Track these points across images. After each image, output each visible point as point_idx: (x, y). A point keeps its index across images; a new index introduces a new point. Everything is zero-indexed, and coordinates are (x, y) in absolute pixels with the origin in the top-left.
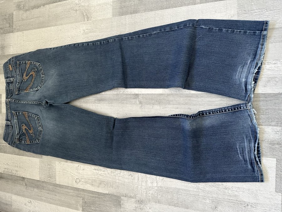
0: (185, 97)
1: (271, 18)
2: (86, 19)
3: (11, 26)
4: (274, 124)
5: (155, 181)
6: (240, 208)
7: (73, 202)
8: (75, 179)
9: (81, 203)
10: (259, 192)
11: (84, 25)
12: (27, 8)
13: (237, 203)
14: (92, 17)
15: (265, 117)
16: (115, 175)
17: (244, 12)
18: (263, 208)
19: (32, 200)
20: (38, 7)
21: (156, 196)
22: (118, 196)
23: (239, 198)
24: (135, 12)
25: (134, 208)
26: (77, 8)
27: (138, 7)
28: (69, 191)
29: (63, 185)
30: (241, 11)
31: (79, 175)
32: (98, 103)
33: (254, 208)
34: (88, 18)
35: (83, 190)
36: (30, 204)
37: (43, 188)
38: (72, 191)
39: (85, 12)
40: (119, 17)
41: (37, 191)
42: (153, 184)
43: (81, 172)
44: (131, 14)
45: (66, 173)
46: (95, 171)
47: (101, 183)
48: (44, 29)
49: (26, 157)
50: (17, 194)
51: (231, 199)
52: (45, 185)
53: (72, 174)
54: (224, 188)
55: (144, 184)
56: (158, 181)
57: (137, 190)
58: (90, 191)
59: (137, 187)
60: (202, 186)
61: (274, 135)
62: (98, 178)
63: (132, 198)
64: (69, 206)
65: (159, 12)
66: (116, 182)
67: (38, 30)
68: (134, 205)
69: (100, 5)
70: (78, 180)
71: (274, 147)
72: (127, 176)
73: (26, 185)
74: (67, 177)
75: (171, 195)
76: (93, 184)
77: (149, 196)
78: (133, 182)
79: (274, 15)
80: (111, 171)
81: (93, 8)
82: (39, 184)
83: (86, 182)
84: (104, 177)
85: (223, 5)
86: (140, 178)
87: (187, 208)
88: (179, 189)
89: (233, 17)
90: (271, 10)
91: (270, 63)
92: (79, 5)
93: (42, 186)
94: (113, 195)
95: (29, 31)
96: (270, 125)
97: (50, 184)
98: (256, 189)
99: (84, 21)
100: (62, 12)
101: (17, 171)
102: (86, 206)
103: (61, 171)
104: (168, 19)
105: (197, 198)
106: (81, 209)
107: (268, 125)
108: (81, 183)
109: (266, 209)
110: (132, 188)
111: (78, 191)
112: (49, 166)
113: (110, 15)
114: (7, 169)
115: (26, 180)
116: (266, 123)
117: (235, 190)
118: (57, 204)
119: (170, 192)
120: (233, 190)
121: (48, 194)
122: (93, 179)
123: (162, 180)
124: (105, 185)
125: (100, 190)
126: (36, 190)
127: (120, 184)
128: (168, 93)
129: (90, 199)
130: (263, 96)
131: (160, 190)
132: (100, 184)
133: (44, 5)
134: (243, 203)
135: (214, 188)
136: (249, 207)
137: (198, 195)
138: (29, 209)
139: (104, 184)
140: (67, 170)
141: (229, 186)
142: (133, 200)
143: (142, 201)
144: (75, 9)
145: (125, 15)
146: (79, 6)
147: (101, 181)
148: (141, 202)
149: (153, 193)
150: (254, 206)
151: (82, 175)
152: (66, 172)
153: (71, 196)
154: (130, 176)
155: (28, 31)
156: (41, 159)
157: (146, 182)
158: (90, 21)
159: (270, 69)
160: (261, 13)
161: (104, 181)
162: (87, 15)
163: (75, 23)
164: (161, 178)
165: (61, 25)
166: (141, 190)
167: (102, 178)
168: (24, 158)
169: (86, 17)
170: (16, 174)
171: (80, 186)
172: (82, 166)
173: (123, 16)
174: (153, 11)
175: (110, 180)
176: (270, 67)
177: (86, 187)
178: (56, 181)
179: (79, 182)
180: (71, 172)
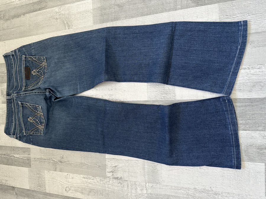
1: (254, 22)
2: (67, 28)
4: (261, 129)
5: (145, 189)
8: (65, 188)
10: (249, 197)
12: (7, 18)
14: (72, 26)
15: (252, 122)
16: (104, 183)
17: (226, 17)
20: (18, 16)
24: (116, 19)
26: (58, 17)
27: (119, 14)
29: (53, 193)
30: (223, 16)
31: (69, 183)
34: (69, 26)
37: (33, 197)
39: (66, 20)
40: (100, 24)
42: (143, 191)
43: (70, 180)
44: (112, 21)
45: (55, 182)
46: (84, 179)
48: (25, 38)
49: (15, 167)
52: (35, 194)
53: (61, 183)
54: (214, 194)
55: (133, 191)
56: (148, 189)
57: (127, 198)
59: (127, 194)
60: (192, 192)
61: (261, 140)
62: (87, 186)
65: (140, 19)
66: (105, 190)
67: (19, 39)
69: (80, 13)
70: (68, 189)
71: (262, 152)
72: (116, 184)
73: (16, 194)
74: (57, 186)
76: (83, 193)
78: (122, 190)
79: (257, 19)
80: (101, 180)
82: (29, 193)
83: (76, 191)
85: (204, 11)
86: (129, 186)
88: (169, 196)
90: (253, 14)
91: (254, 68)
92: (60, 13)
93: (33, 195)
95: (11, 40)
96: (257, 130)
97: (41, 193)
98: (247, 194)
99: (65, 29)
100: (43, 20)
101: (6, 181)
103: (51, 180)
107: (255, 130)
108: (71, 191)
110: (122, 196)
112: (38, 175)
113: (91, 23)
115: (16, 189)
116: (253, 128)
117: (225, 195)
120: (223, 195)
122: (83, 187)
123: (152, 187)
125: (90, 198)
127: (110, 192)
128: (153, 100)
130: (248, 101)
131: (150, 197)
132: (90, 192)
133: (24, 14)
135: (204, 194)
139: (94, 192)
141: (218, 192)
144: (55, 18)
145: (106, 22)
146: (60, 15)
147: (91, 189)
151: (71, 184)
152: (55, 180)
154: (120, 184)
156: (30, 169)
157: (135, 189)
158: (72, 30)
159: (255, 73)
160: (243, 17)
161: (94, 188)
162: (67, 23)
163: (57, 31)
164: (150, 185)
165: (43, 33)
166: (132, 198)
167: (91, 186)
168: (13, 167)
169: (67, 25)
170: (5, 183)
171: (70, 194)
172: (71, 175)
173: (104, 24)
174: (134, 18)
175: (100, 188)
176: (255, 71)
177: (76, 195)
178: (45, 190)
179: (69, 191)
180: (60, 181)
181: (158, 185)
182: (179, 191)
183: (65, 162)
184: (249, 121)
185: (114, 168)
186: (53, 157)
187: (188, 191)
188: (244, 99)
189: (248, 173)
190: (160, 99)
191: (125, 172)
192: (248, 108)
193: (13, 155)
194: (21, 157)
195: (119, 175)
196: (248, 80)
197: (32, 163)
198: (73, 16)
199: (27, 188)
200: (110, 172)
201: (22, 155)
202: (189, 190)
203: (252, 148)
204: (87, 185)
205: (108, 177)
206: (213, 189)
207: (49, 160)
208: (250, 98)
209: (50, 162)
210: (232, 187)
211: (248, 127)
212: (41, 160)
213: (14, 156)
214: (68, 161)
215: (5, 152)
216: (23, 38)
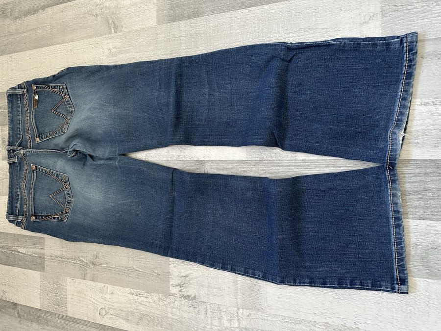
0: (288, 166)
2: (113, 31)
5: (236, 319)
11: (109, 41)
14: (122, 27)
15: (437, 204)
16: (166, 305)
17: (394, 8)
20: (33, 11)
24: (197, 14)
26: (98, 12)
27: (201, 6)
30: (387, 7)
31: (105, 302)
34: (116, 28)
37: (46, 322)
39: (111, 17)
41: (37, 327)
42: (232, 323)
43: (108, 296)
44: (189, 17)
45: (83, 298)
46: (131, 296)
48: (43, 49)
49: (19, 269)
53: (93, 300)
55: (216, 322)
56: (241, 319)
59: (205, 327)
62: (136, 309)
65: (239, 13)
66: (167, 317)
67: (35, 51)
69: (136, 4)
70: (104, 312)
72: (186, 308)
73: (19, 316)
74: (86, 306)
78: (196, 318)
80: (159, 298)
81: (125, 11)
83: (117, 316)
84: (146, 307)
86: (209, 313)
89: (374, 18)
92: (102, 6)
95: (21, 53)
97: (58, 316)
99: (110, 33)
100: (74, 18)
101: (4, 292)
103: (76, 294)
108: (108, 316)
113: (153, 22)
115: (19, 307)
122: (129, 309)
123: (248, 316)
124: (150, 322)
126: (35, 325)
128: (256, 159)
130: (432, 164)
132: (141, 319)
133: (43, 8)
139: (147, 319)
140: (85, 293)
145: (179, 20)
151: (110, 303)
154: (192, 309)
156: (43, 273)
157: (219, 319)
158: (120, 34)
160: (426, 9)
163: (95, 37)
164: (246, 312)
165: (72, 41)
168: (16, 270)
169: (112, 26)
170: (2, 296)
171: (107, 322)
172: (110, 287)
173: (175, 23)
175: (158, 313)
177: (117, 323)
178: (66, 311)
179: (105, 315)
180: (91, 297)
181: (260, 313)
182: (297, 325)
183: (101, 264)
184: (432, 202)
185: (183, 278)
186: (80, 255)
187: (312, 328)
188: (424, 160)
189: (426, 299)
190: (269, 159)
191: (202, 286)
192: (430, 177)
193: (16, 248)
194: (29, 253)
195: (191, 292)
196: (433, 125)
197: (47, 263)
199: (37, 306)
200: (177, 286)
201: (31, 250)
202: (315, 326)
203: (436, 253)
205: (173, 295)
206: (360, 326)
207: (75, 259)
208: (435, 158)
209: (75, 263)
210: (396, 324)
211: (429, 213)
212: (61, 259)
213: (19, 250)
214: (106, 263)
215: (4, 243)
216: (40, 49)
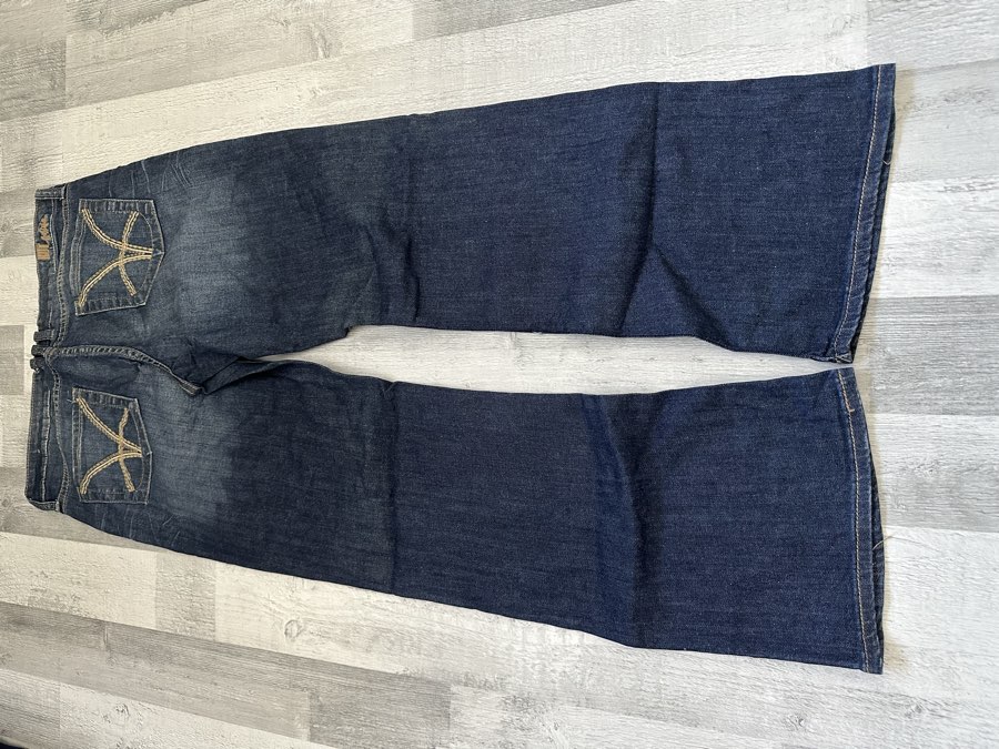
1: (993, 22)
3: (57, 85)
6: (891, 722)
7: (278, 707)
8: (284, 626)
9: (306, 708)
10: (959, 660)
12: (113, 21)
13: (881, 702)
18: (977, 720)
19: (129, 703)
21: (578, 679)
22: (440, 683)
23: (886, 685)
25: (500, 727)
28: (262, 666)
29: (242, 644)
32: (365, 349)
33: (944, 719)
35: (314, 664)
36: (125, 716)
38: (274, 667)
40: (438, 39)
47: (377, 637)
50: (79, 681)
51: (857, 687)
52: (175, 648)
57: (508, 660)
58: (339, 665)
63: (491, 688)
64: (263, 721)
68: (498, 715)
75: (633, 676)
76: (348, 642)
77: (554, 682)
87: (695, 723)
91: (990, 186)
93: (167, 652)
94: (421, 679)
98: (951, 650)
102: (324, 720)
104: (614, 40)
105: (731, 685)
106: (307, 731)
107: (988, 413)
109: (989, 722)
110: (491, 653)
111: (295, 667)
112: (190, 580)
114: (42, 591)
116: (983, 404)
118: (219, 716)
119: (630, 665)
121: (187, 681)
125: (375, 662)
129: (337, 697)
131: (593, 657)
134: (902, 702)
136: (926, 715)
137: (735, 675)
138: (120, 732)
142: (494, 696)
143: (526, 701)
144: (282, 20)
146: (297, 8)
148: (521, 703)
149: (567, 670)
150: (944, 713)
152: (252, 597)
153: (269, 684)
155: (116, 101)
159: (993, 206)
161: (389, 627)
162: (323, 37)
166: (525, 660)
167: (382, 618)
174: (559, 14)
176: (992, 198)
198: (346, 13)
204: (366, 613)
